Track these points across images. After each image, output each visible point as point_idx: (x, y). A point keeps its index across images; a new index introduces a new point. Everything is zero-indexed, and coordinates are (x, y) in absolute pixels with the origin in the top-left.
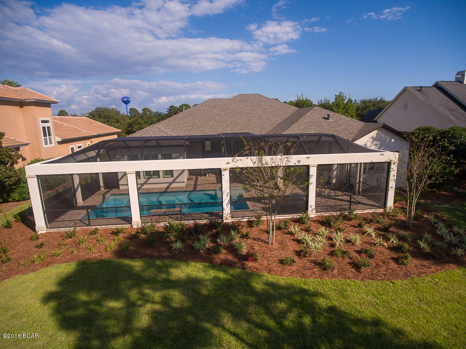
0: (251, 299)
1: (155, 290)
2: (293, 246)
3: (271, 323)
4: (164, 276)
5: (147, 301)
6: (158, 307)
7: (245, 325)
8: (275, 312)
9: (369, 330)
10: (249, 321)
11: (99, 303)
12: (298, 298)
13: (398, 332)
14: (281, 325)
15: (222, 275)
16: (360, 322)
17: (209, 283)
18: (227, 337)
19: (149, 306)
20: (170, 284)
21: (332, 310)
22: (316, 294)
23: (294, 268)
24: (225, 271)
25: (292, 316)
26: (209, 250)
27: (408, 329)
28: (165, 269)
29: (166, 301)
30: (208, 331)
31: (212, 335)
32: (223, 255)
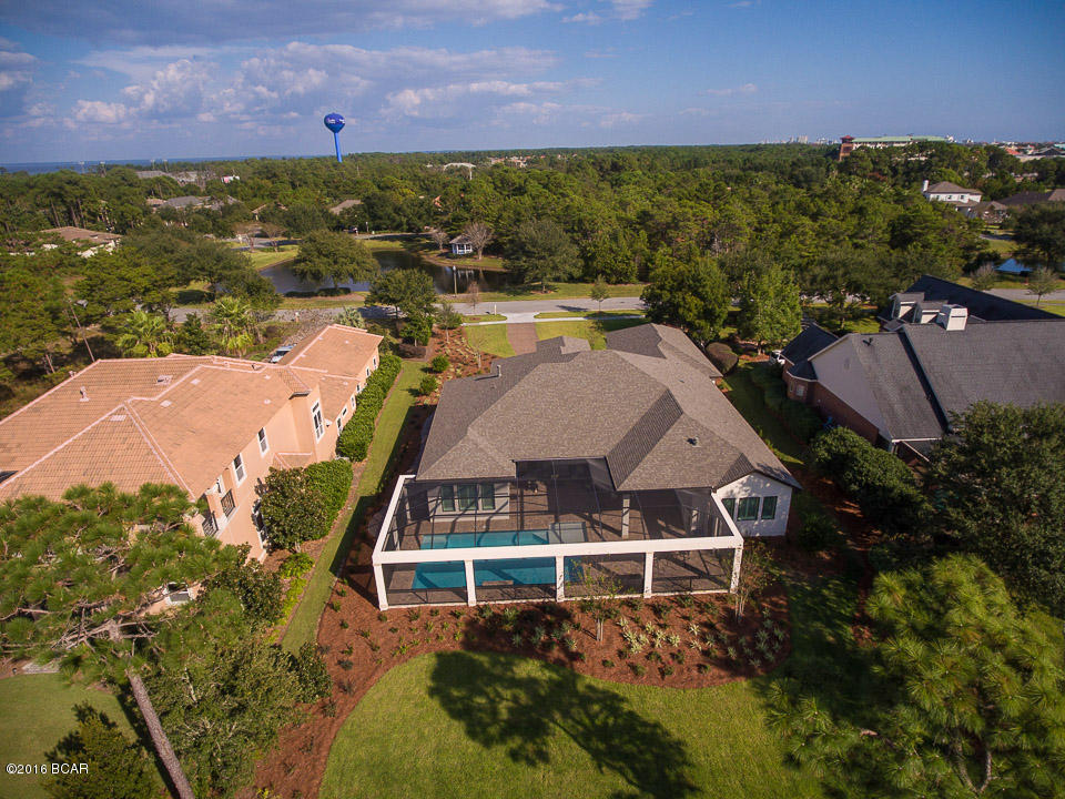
0: (575, 700)
1: (507, 688)
2: (618, 644)
3: (587, 721)
4: (509, 674)
5: (503, 699)
6: (511, 704)
7: (570, 721)
8: (592, 712)
9: (648, 730)
10: (573, 719)
11: (470, 698)
12: (608, 703)
13: (667, 733)
14: (593, 722)
15: (555, 676)
16: (645, 724)
17: (545, 684)
18: (558, 729)
19: (505, 703)
20: (515, 683)
21: (631, 713)
22: (623, 700)
23: (613, 671)
24: (557, 672)
25: (602, 717)
26: (543, 644)
27: (673, 731)
28: (508, 666)
29: (515, 699)
30: (544, 724)
31: (549, 728)
32: (556, 653)
